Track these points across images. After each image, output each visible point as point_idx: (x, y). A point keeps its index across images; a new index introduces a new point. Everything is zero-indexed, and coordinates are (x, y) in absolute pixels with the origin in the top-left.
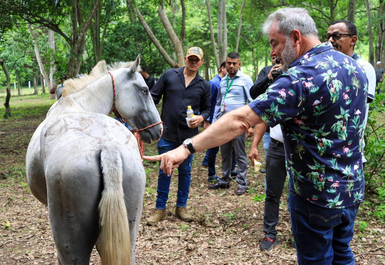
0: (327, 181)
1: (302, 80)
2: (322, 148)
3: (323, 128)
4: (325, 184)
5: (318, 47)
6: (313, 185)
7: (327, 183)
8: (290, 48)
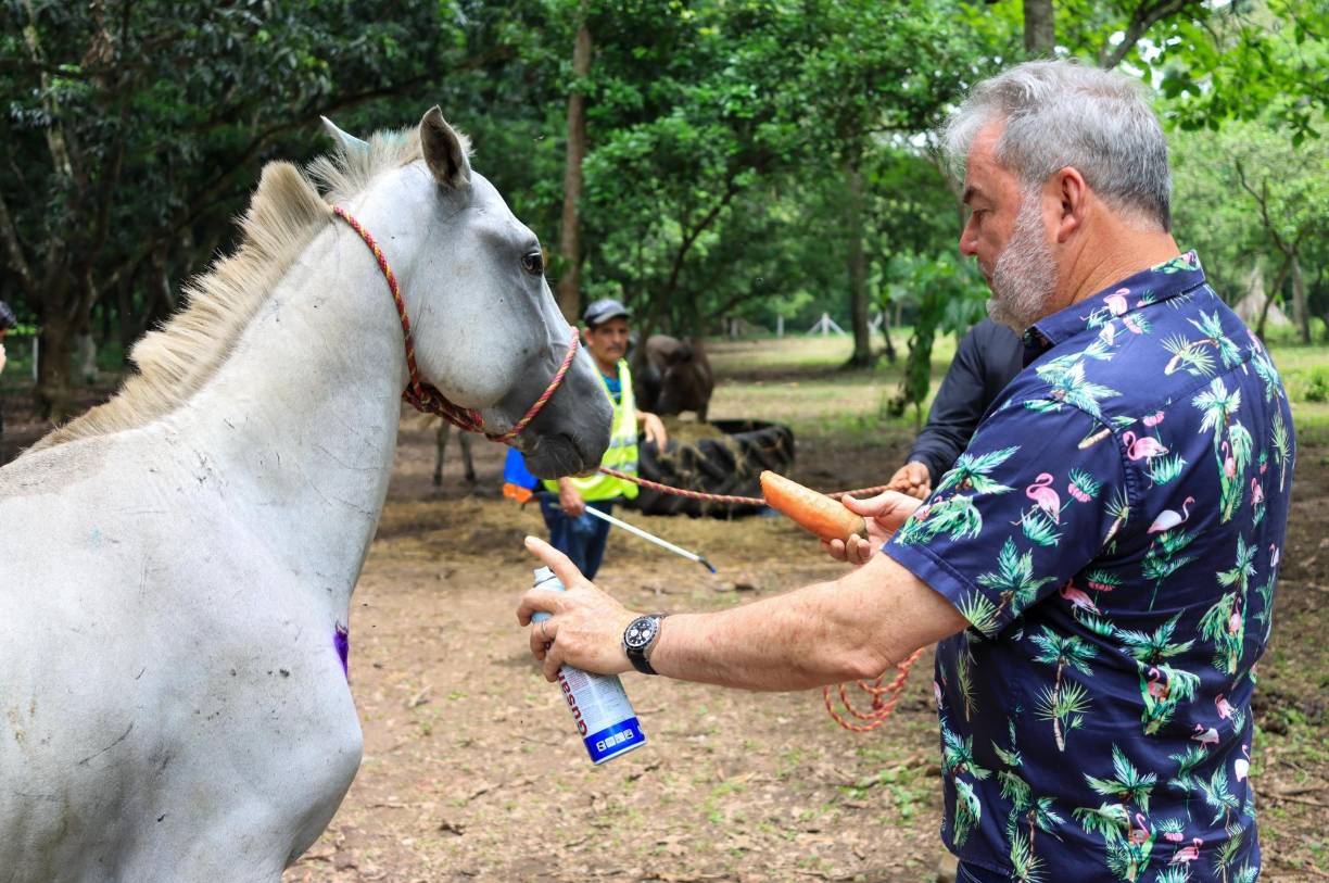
0: (1160, 839)
1: (1124, 429)
2: (1158, 704)
3: (1171, 627)
4: (1152, 852)
5: (1170, 271)
6: (1105, 853)
7: (1162, 846)
8: (1033, 244)
